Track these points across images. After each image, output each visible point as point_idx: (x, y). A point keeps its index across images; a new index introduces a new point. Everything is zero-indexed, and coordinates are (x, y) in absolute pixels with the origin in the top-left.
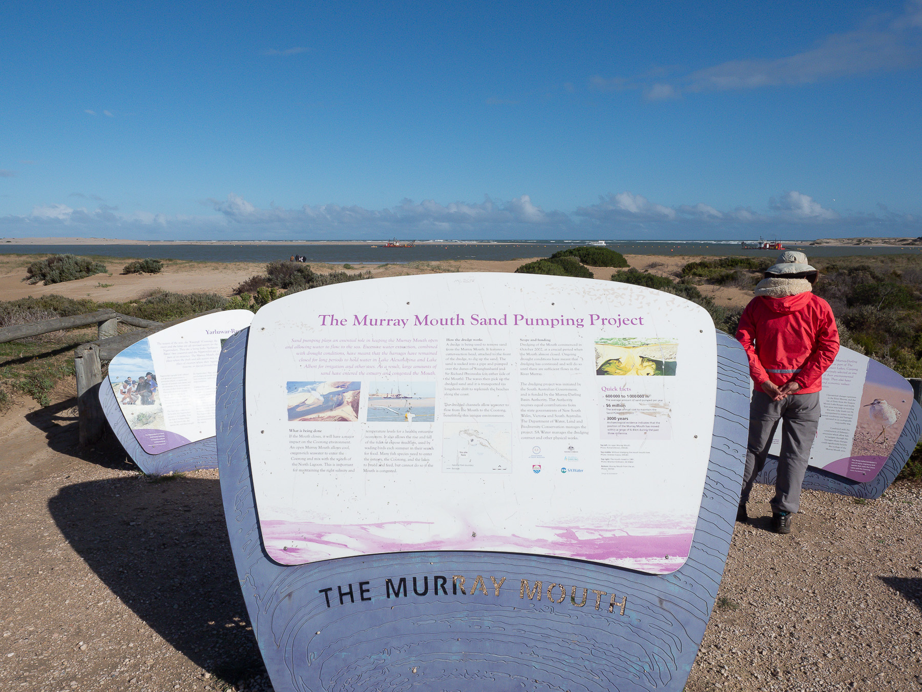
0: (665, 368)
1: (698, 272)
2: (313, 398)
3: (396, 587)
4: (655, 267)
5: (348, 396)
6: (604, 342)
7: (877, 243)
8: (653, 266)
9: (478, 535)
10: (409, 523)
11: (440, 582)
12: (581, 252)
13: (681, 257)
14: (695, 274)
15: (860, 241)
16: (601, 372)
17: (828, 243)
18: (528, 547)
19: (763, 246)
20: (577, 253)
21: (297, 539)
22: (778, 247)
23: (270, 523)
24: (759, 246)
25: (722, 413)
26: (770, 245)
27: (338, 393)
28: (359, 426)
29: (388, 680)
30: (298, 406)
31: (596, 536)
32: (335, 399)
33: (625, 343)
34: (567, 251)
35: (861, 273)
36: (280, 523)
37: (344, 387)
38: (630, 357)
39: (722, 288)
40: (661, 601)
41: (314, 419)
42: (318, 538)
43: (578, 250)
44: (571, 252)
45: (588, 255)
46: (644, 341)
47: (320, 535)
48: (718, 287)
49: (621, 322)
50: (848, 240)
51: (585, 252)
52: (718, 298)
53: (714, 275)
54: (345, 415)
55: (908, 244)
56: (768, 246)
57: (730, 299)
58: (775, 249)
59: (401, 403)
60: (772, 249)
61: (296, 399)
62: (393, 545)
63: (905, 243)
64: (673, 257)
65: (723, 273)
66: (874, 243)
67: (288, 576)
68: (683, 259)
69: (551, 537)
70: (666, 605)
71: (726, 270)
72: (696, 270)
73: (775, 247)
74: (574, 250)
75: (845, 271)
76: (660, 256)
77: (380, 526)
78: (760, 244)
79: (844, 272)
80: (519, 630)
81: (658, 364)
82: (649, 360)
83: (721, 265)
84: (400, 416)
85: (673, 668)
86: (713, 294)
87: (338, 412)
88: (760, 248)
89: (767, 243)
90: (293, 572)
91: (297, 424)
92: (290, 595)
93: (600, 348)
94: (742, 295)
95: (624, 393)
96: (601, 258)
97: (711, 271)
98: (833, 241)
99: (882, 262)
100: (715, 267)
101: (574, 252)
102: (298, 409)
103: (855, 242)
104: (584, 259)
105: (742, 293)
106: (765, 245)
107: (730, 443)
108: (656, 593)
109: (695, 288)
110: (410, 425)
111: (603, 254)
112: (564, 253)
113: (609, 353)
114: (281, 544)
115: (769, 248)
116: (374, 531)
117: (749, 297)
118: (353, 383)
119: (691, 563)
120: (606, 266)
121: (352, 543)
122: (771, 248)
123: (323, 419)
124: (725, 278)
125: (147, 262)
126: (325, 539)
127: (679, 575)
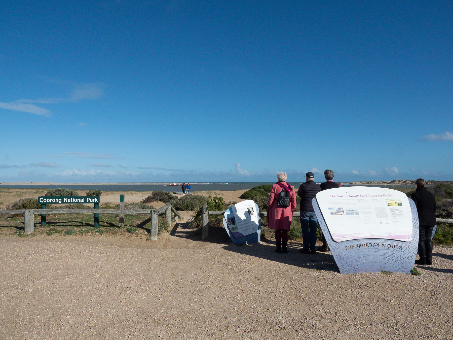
0: (400, 204)
2: (335, 211)
3: (359, 246)
5: (341, 210)
6: (387, 200)
7: (375, 183)
9: (373, 235)
10: (360, 233)
11: (367, 244)
15: (368, 182)
16: (388, 205)
17: (356, 183)
18: (383, 237)
20: (262, 187)
21: (339, 237)
23: (333, 234)
25: (413, 213)
27: (339, 210)
28: (345, 216)
29: (360, 264)
30: (332, 212)
31: (395, 235)
32: (339, 211)
33: (391, 200)
34: (258, 187)
36: (335, 234)
37: (340, 209)
38: (393, 202)
40: (408, 247)
41: (336, 215)
42: (343, 237)
44: (260, 187)
46: (395, 199)
47: (343, 236)
49: (389, 196)
50: (364, 182)
54: (342, 214)
59: (352, 211)
61: (331, 211)
62: (358, 238)
63: (386, 183)
67: (338, 244)
69: (387, 235)
70: (409, 248)
77: (354, 234)
80: (383, 253)
81: (399, 203)
82: (397, 203)
84: (352, 214)
85: (412, 259)
87: (340, 213)
90: (339, 243)
91: (333, 215)
92: (339, 248)
93: (387, 201)
95: (394, 209)
98: (358, 183)
102: (332, 213)
107: (415, 218)
108: (407, 245)
110: (355, 216)
112: (257, 187)
113: (389, 202)
114: (336, 238)
116: (353, 235)
118: (341, 208)
119: (413, 240)
121: (349, 237)
123: (338, 215)
125: (96, 191)
126: (344, 237)
127: (411, 242)
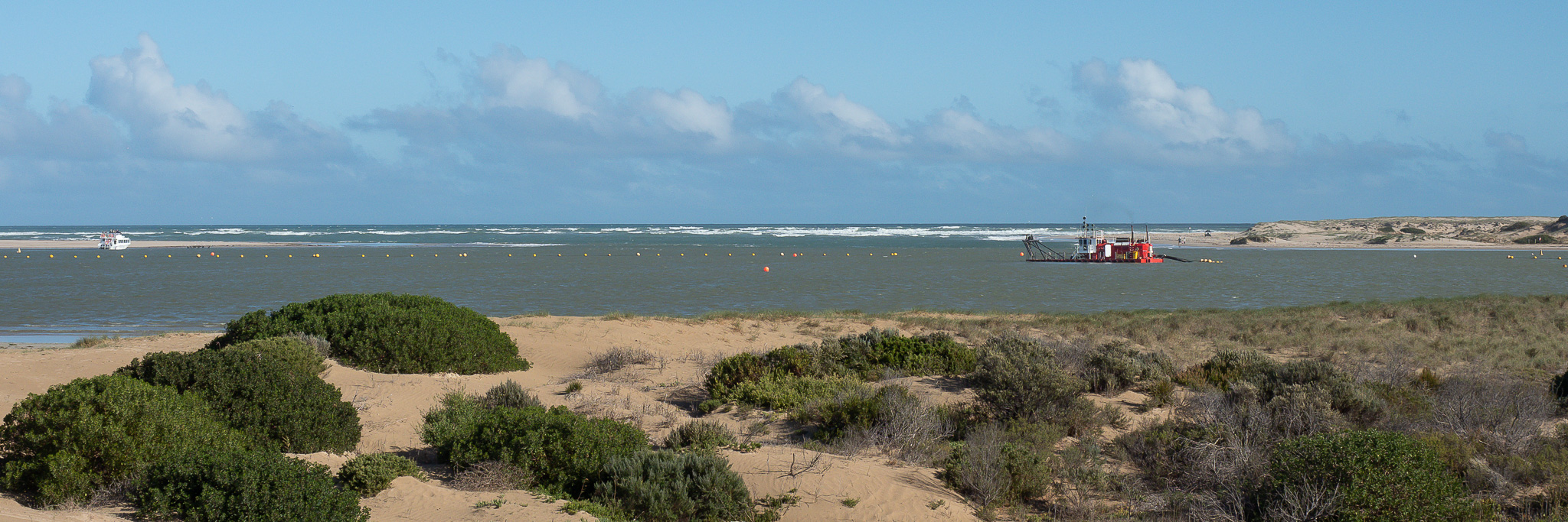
1: (758, 393)
4: (618, 367)
7: (1439, 236)
8: (609, 364)
12: (334, 317)
13: (729, 323)
14: (748, 399)
19: (1092, 250)
20: (319, 319)
22: (1141, 254)
24: (1079, 250)
26: (1114, 249)
34: (281, 313)
35: (1301, 395)
39: (826, 457)
43: (327, 309)
44: (297, 318)
45: (361, 327)
48: (810, 455)
51: (348, 316)
52: (810, 499)
53: (817, 403)
55: (1532, 240)
56: (1108, 253)
57: (849, 503)
58: (1131, 260)
60: (1120, 261)
64: (701, 322)
65: (846, 396)
66: (1429, 236)
68: (736, 329)
71: (863, 377)
72: (751, 385)
73: (1132, 255)
74: (311, 306)
75: (1251, 387)
76: (652, 321)
78: (1084, 242)
79: (1247, 391)
83: (847, 360)
86: (791, 483)
88: (1085, 258)
89: (1104, 243)
94: (893, 486)
96: (410, 338)
97: (806, 386)
98: (1305, 229)
99: (1412, 326)
100: (826, 368)
101: (310, 317)
103: (1373, 232)
104: (343, 342)
105: (897, 479)
106: (1101, 249)
109: (722, 467)
111: (418, 324)
112: (272, 319)
115: (1112, 259)
117: (920, 492)
120: (430, 370)
122: (1117, 256)
124: (844, 415)
